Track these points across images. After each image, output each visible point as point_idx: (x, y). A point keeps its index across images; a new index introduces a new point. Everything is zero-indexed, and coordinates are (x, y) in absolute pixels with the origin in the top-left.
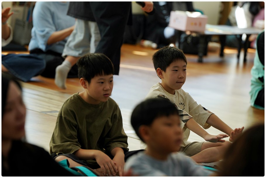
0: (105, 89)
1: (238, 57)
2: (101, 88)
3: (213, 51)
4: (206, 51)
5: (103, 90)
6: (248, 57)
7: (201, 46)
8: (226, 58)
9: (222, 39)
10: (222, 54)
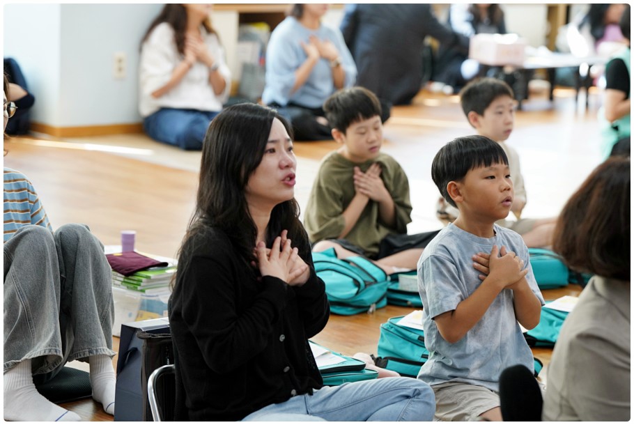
0: (369, 140)
1: (577, 98)
2: (363, 140)
3: (538, 93)
4: (527, 94)
5: (367, 142)
6: (592, 100)
7: (519, 86)
8: (557, 102)
9: (551, 75)
10: (551, 98)
